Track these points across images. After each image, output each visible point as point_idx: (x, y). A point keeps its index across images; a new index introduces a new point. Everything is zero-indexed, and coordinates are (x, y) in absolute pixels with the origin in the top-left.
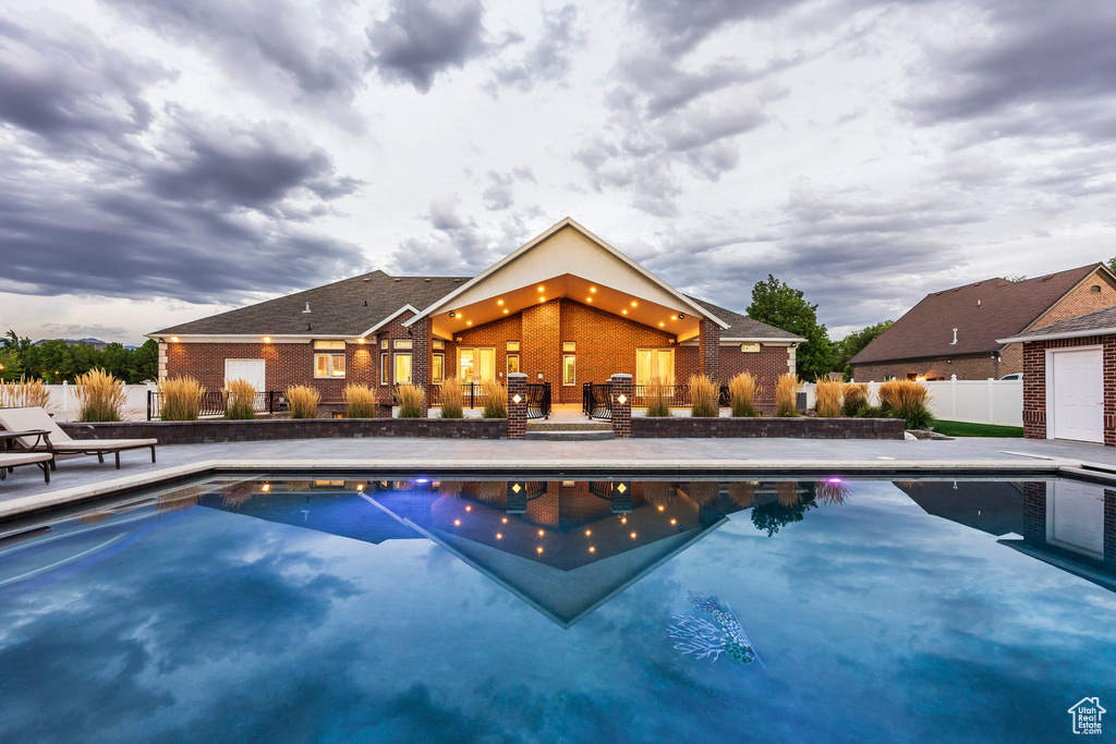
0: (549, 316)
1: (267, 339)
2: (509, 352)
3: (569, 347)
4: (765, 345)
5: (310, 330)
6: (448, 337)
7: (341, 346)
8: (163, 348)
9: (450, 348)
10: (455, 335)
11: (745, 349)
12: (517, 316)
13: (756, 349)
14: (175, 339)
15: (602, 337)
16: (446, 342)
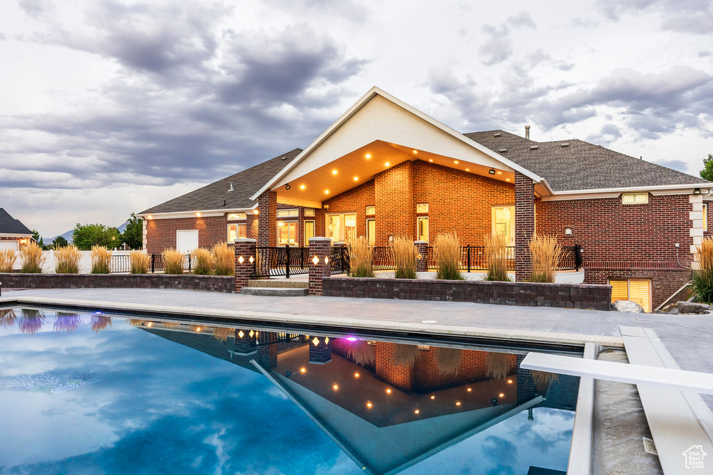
0: (400, 179)
1: (198, 214)
2: (367, 217)
3: (422, 209)
4: (654, 194)
5: (224, 205)
6: (319, 206)
7: (244, 217)
8: (145, 223)
9: (320, 213)
10: (324, 203)
11: (627, 200)
12: (369, 183)
13: (643, 200)
14: (150, 217)
15: (455, 196)
16: (316, 210)
